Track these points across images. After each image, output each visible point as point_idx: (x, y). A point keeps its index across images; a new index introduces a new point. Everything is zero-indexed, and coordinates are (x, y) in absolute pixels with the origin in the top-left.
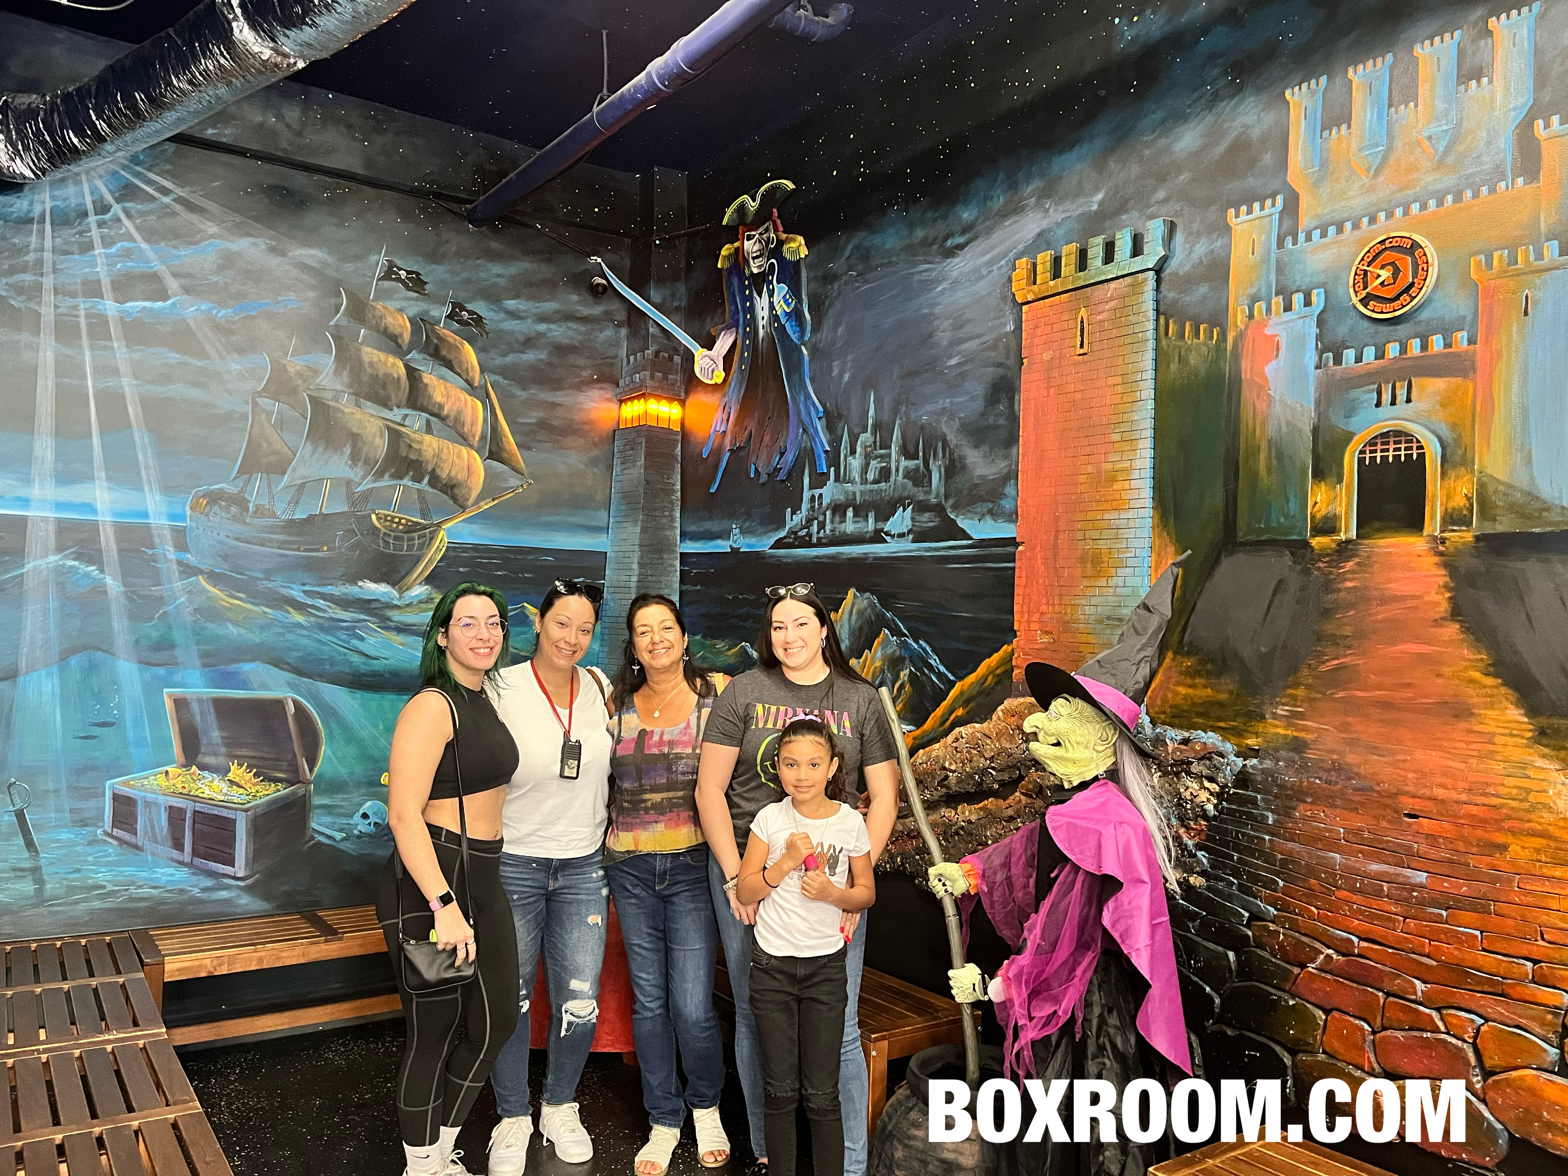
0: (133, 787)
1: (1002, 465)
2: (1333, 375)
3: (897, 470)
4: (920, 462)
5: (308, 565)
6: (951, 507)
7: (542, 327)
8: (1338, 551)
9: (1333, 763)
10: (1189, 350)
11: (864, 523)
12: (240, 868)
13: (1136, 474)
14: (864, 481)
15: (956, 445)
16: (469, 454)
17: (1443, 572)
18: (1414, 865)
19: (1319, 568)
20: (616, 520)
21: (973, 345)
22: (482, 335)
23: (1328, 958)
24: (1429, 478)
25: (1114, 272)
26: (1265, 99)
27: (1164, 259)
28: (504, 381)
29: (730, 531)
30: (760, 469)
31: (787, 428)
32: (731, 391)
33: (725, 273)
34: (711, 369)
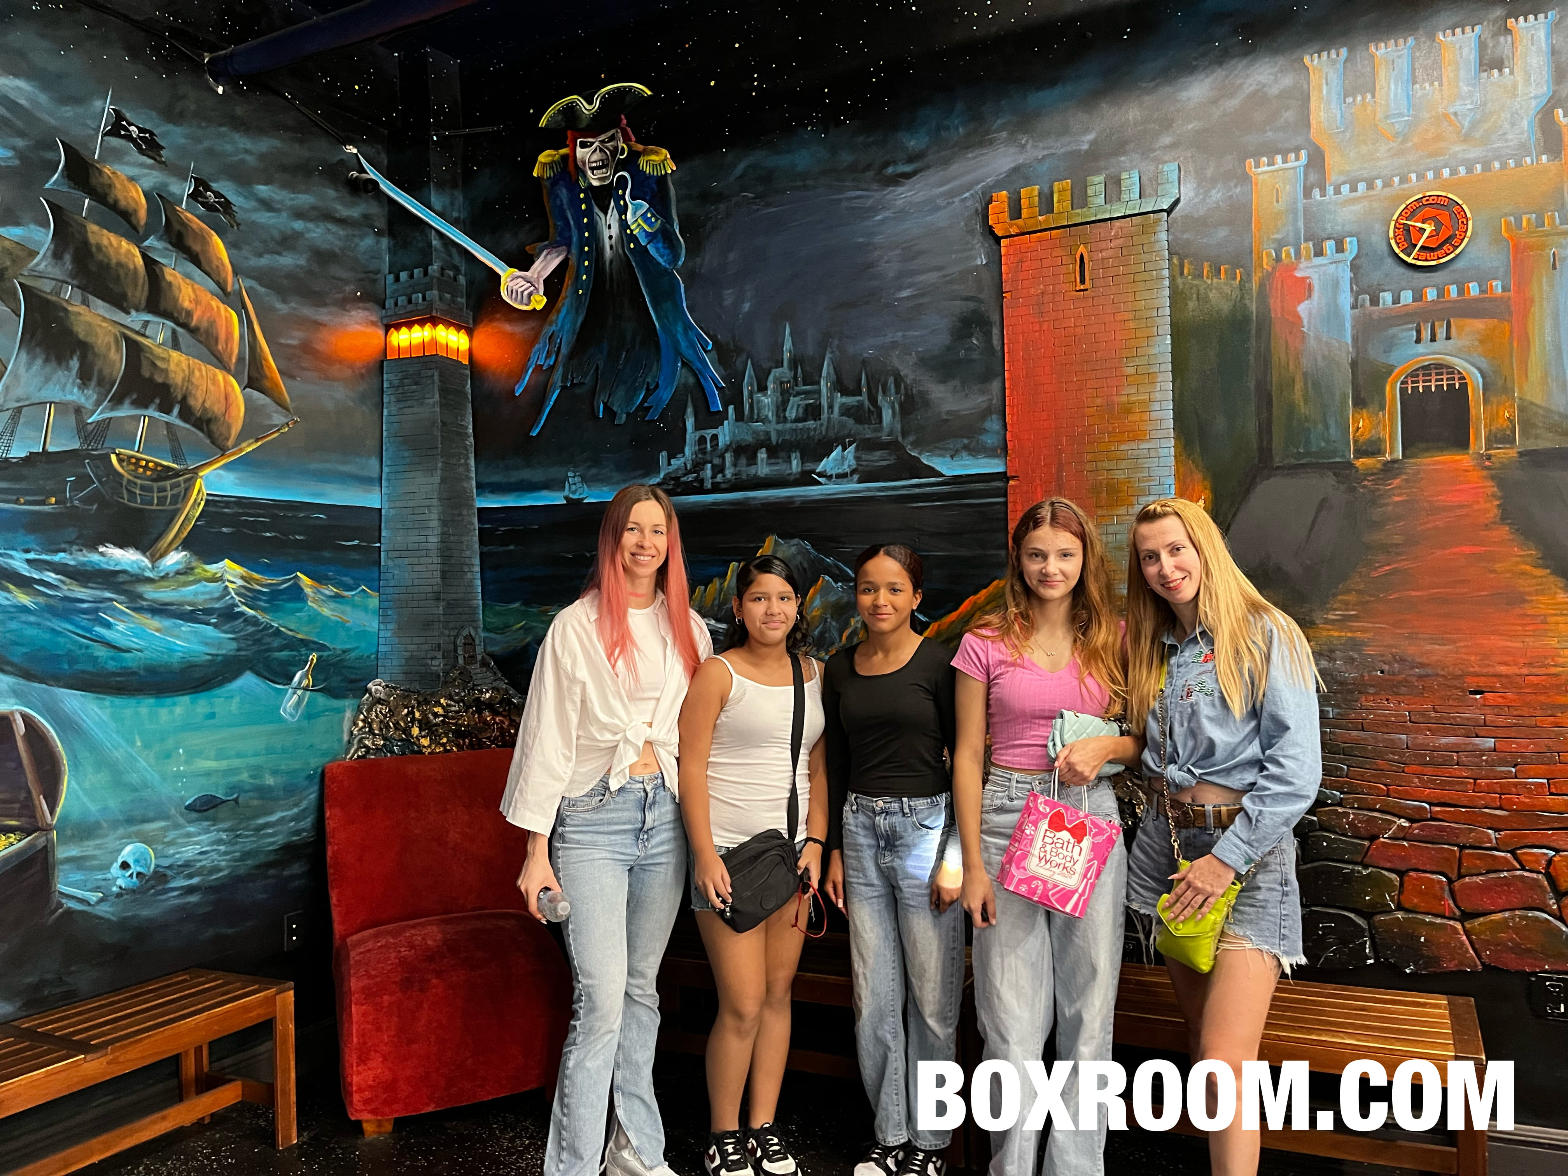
1: (981, 399)
2: (1370, 314)
3: (831, 407)
4: (863, 398)
5: (31, 524)
6: (912, 443)
7: (298, 225)
8: (1382, 470)
10: (1209, 288)
11: (785, 465)
13: (1156, 406)
14: (781, 418)
15: (915, 382)
16: (225, 379)
17: (1490, 483)
18: (1482, 733)
19: (1365, 487)
20: (395, 468)
21: (931, 277)
22: (232, 226)
23: (1400, 827)
24: (1472, 404)
25: (1119, 211)
26: (1280, 63)
27: (1177, 202)
28: (262, 290)
29: (567, 478)
30: (615, 409)
31: (658, 362)
32: (560, 319)
33: (547, 184)
34: (526, 293)
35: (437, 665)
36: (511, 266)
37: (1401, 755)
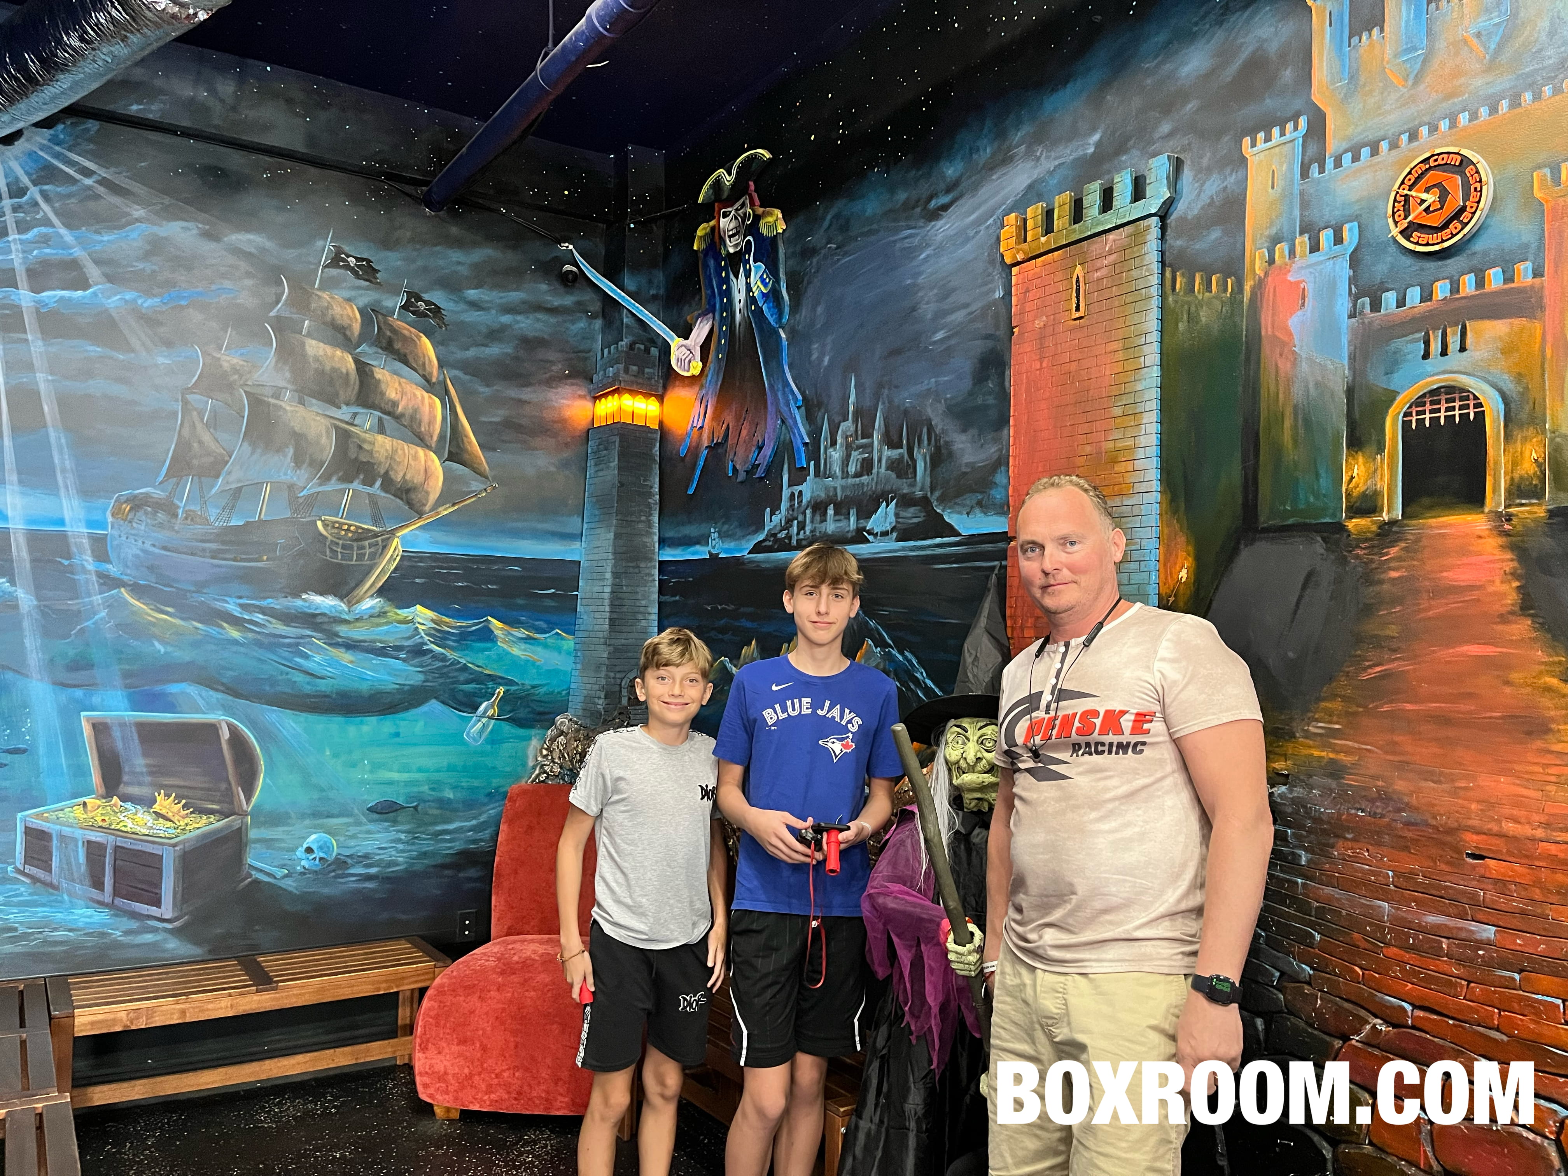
0: (47, 820)
1: (992, 450)
2: (1370, 324)
3: (880, 460)
4: (903, 451)
5: (247, 577)
6: (937, 500)
7: (506, 319)
8: (1378, 535)
9: (1378, 791)
10: (1200, 305)
11: (846, 522)
12: (167, 910)
13: (1140, 454)
14: (845, 475)
15: (942, 430)
16: (426, 455)
17: (1509, 556)
18: (1480, 916)
19: (1357, 557)
20: (590, 526)
21: (959, 316)
22: (441, 327)
23: (1374, 1027)
24: (1489, 442)
25: (1112, 222)
27: (1169, 202)
28: (466, 377)
29: (709, 535)
30: (737, 467)
31: (765, 418)
32: (709, 383)
33: (701, 255)
34: (688, 360)
35: (600, 704)
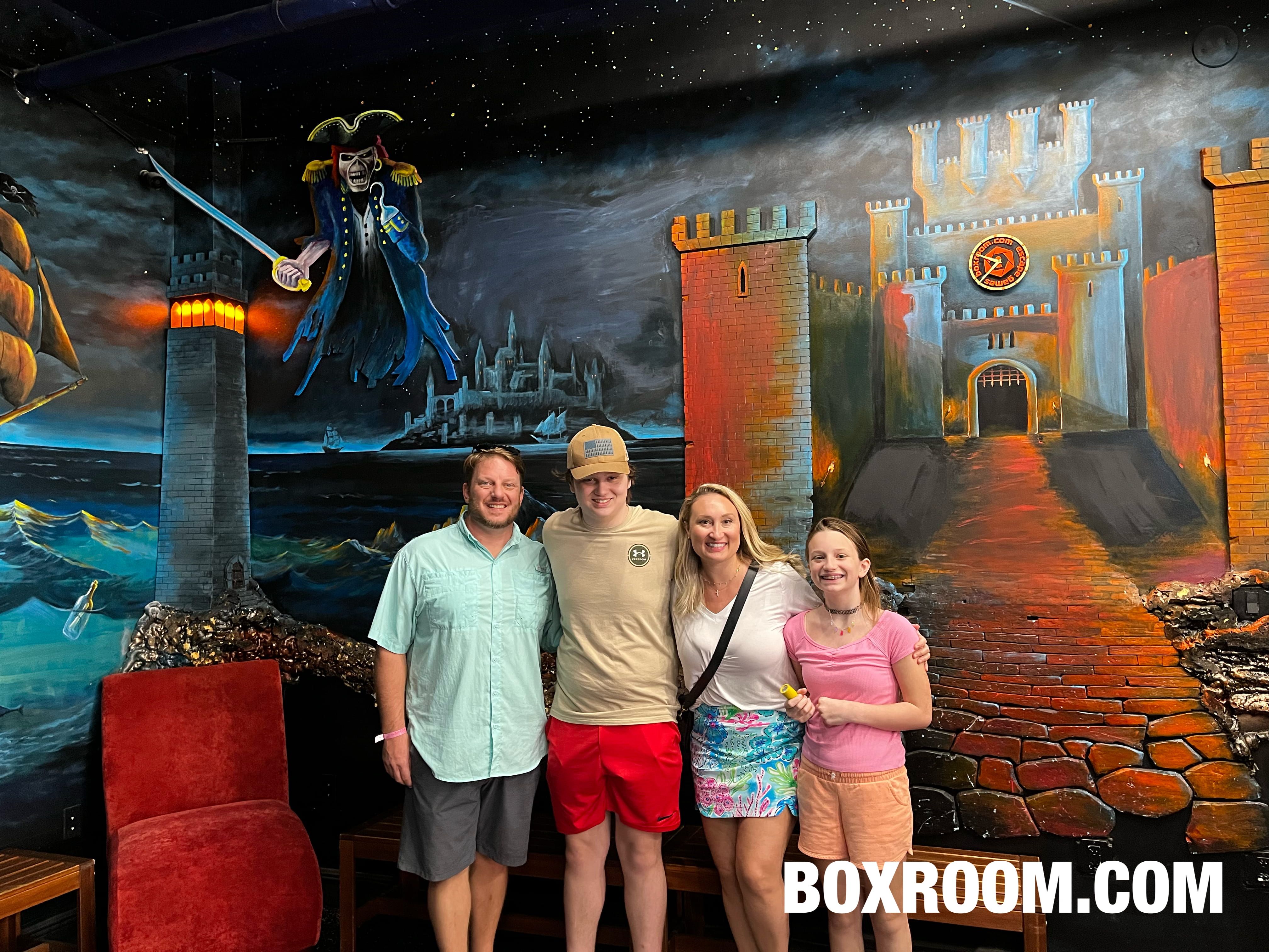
1: (665, 379)
2: (956, 325)
3: (546, 380)
4: (573, 374)
6: (611, 413)
7: (92, 214)
8: (965, 445)
9: (975, 589)
10: (838, 299)
11: (509, 427)
13: (798, 390)
14: (506, 388)
15: (613, 363)
16: (19, 344)
17: (1042, 458)
18: (1037, 650)
19: (952, 457)
20: (174, 421)
21: (625, 281)
23: (978, 722)
24: (1029, 397)
25: (771, 237)
26: (891, 129)
27: (815, 231)
28: (57, 268)
29: (325, 432)
30: (367, 375)
31: (404, 338)
32: (323, 300)
33: (314, 188)
34: (294, 277)
35: (208, 589)
36: (281, 255)
37: (979, 666)
